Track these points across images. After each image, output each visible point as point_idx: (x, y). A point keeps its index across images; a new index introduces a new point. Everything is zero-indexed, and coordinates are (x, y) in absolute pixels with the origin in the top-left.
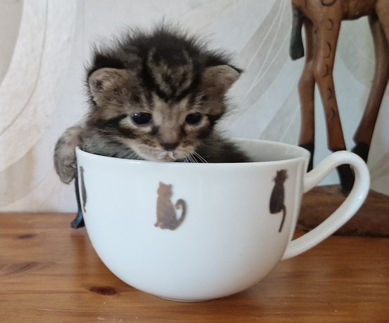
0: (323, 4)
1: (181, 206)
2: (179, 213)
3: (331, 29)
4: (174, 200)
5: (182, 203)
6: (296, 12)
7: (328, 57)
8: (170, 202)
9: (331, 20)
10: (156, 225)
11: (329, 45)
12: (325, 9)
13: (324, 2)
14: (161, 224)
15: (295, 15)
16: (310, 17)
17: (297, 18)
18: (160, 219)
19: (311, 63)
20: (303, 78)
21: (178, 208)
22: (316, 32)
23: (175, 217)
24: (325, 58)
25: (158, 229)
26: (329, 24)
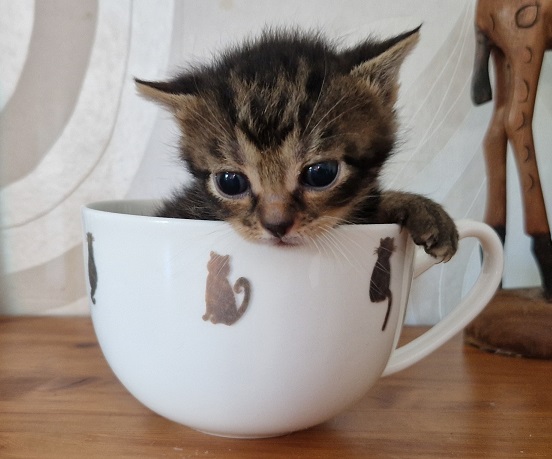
0: (519, 26)
1: (242, 288)
2: (240, 298)
3: (530, 61)
4: (233, 279)
5: (244, 283)
6: (482, 38)
7: (526, 100)
8: (227, 282)
9: (529, 49)
10: (205, 318)
11: (527, 83)
12: (521, 33)
13: (520, 23)
14: (212, 316)
15: (479, 42)
16: (500, 45)
17: (482, 47)
18: (211, 308)
19: (501, 111)
20: (490, 132)
21: (238, 292)
22: (509, 66)
23: (233, 305)
24: (520, 102)
25: (209, 323)
26: (526, 54)
